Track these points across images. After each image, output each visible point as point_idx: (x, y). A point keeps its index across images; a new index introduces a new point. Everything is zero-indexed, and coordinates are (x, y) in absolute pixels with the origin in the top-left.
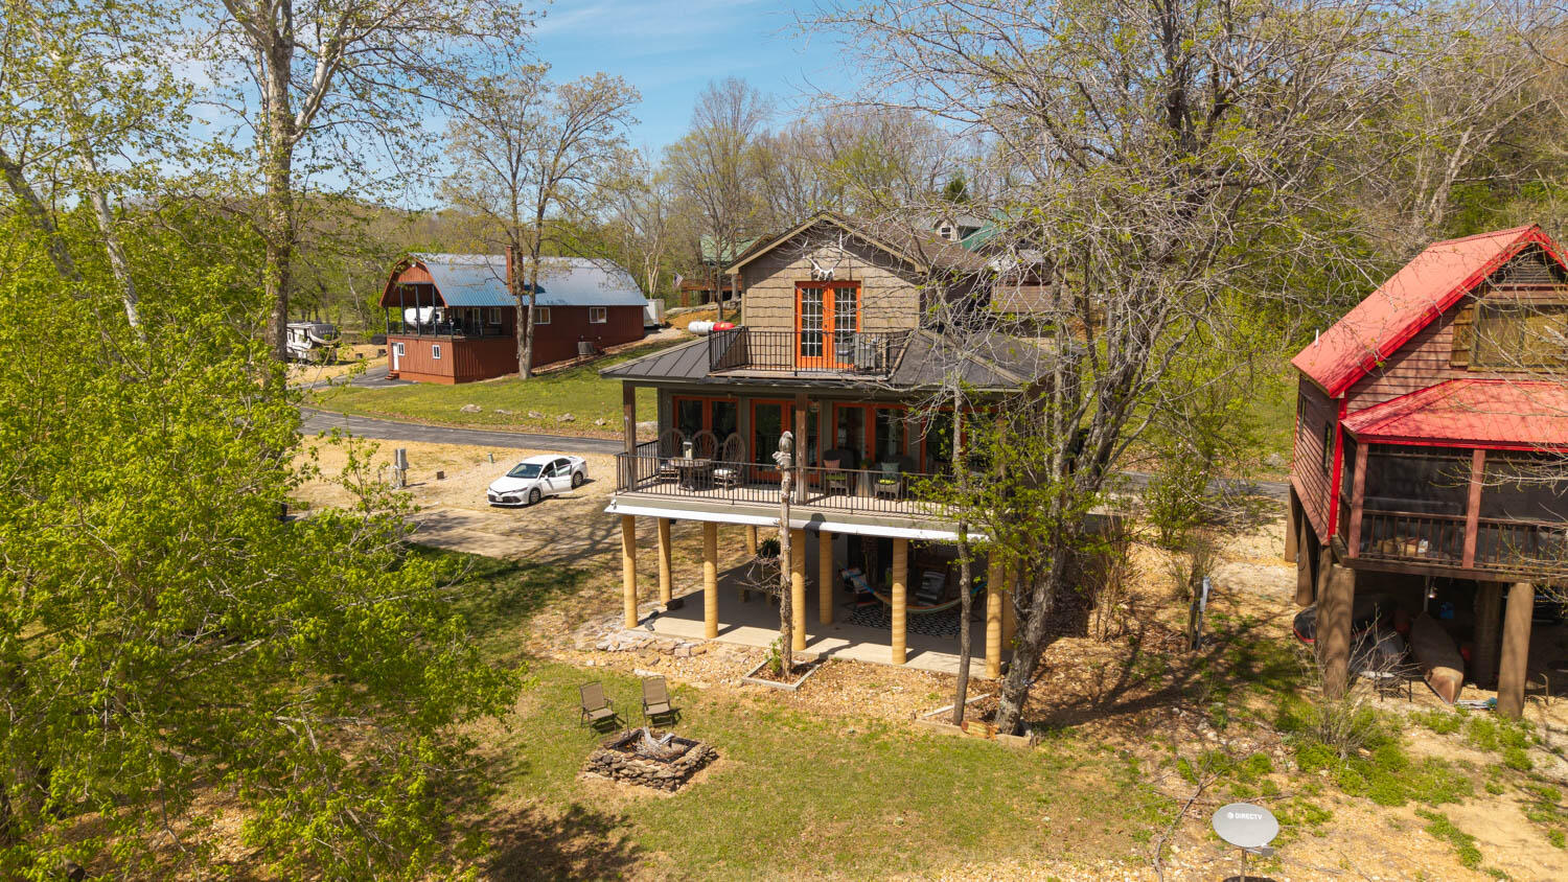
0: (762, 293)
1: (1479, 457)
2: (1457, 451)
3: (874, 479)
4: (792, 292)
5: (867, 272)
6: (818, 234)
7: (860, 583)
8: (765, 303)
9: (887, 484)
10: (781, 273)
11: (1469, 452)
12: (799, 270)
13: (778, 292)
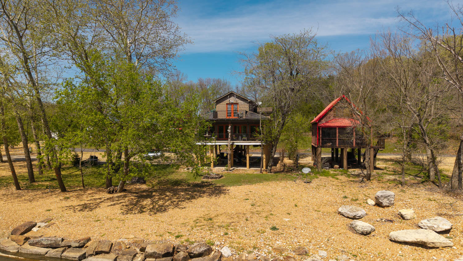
0: (220, 105)
1: (337, 128)
2: (334, 128)
3: (242, 137)
4: (226, 105)
5: (239, 101)
6: (231, 94)
7: (237, 160)
8: (221, 107)
9: (245, 138)
10: (224, 102)
11: (336, 128)
12: (227, 101)
13: (223, 105)
